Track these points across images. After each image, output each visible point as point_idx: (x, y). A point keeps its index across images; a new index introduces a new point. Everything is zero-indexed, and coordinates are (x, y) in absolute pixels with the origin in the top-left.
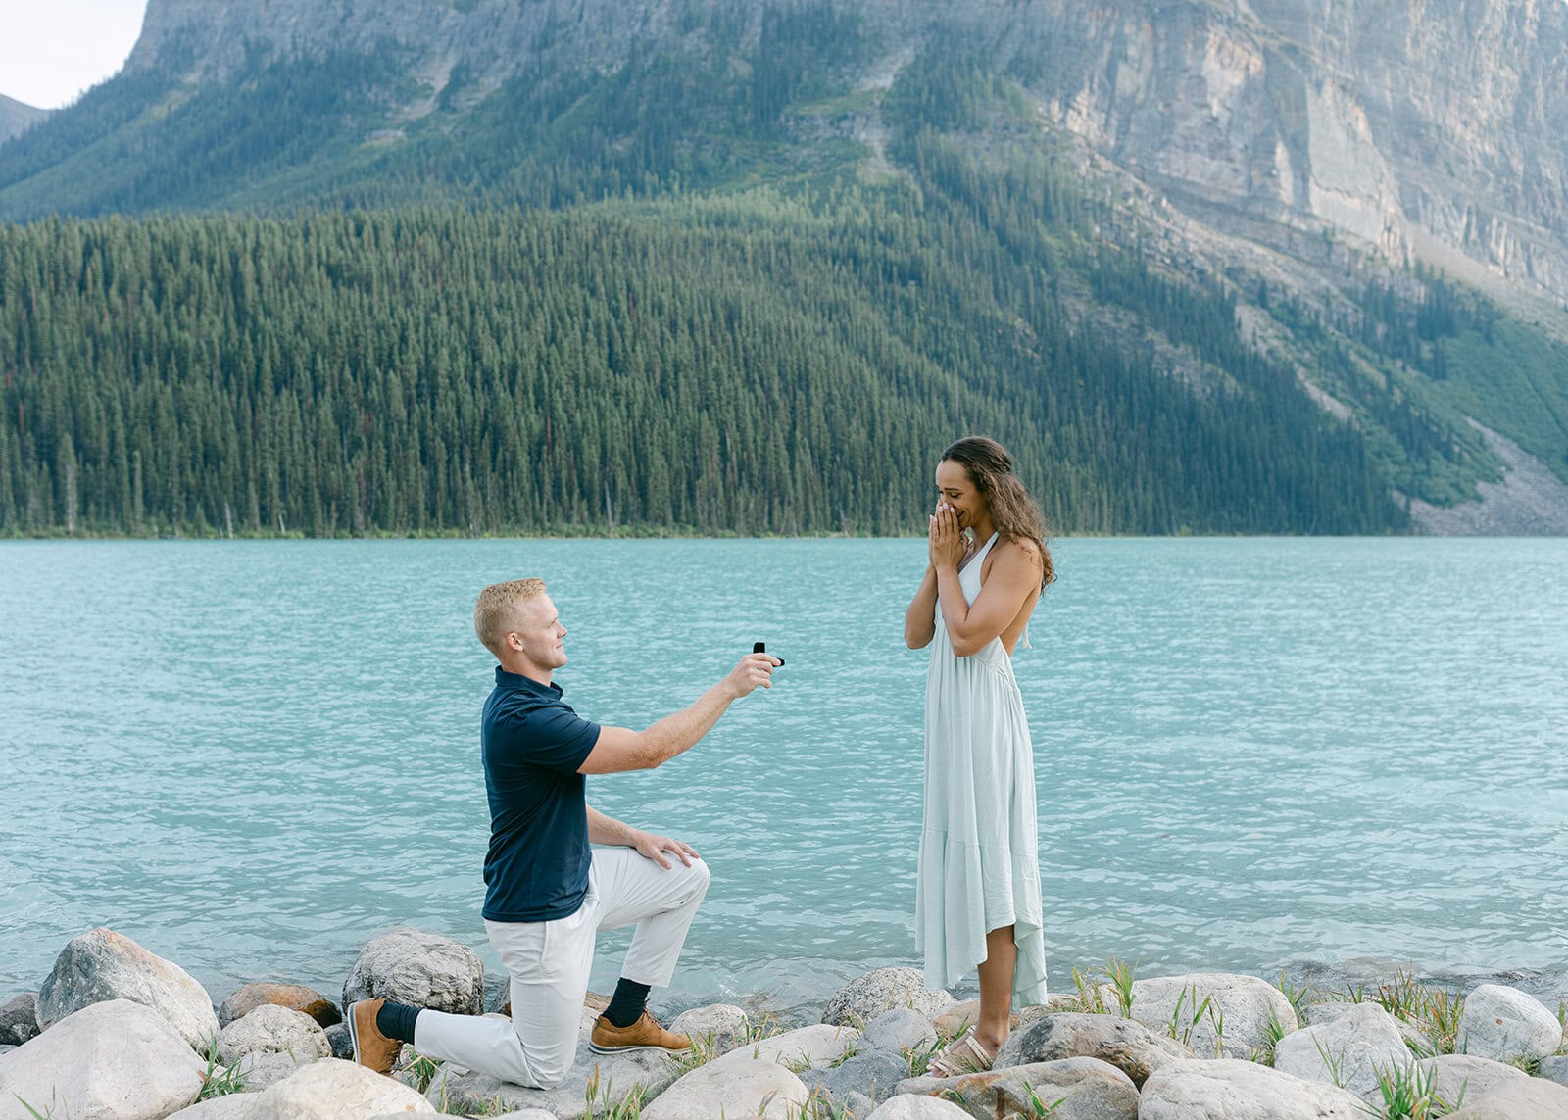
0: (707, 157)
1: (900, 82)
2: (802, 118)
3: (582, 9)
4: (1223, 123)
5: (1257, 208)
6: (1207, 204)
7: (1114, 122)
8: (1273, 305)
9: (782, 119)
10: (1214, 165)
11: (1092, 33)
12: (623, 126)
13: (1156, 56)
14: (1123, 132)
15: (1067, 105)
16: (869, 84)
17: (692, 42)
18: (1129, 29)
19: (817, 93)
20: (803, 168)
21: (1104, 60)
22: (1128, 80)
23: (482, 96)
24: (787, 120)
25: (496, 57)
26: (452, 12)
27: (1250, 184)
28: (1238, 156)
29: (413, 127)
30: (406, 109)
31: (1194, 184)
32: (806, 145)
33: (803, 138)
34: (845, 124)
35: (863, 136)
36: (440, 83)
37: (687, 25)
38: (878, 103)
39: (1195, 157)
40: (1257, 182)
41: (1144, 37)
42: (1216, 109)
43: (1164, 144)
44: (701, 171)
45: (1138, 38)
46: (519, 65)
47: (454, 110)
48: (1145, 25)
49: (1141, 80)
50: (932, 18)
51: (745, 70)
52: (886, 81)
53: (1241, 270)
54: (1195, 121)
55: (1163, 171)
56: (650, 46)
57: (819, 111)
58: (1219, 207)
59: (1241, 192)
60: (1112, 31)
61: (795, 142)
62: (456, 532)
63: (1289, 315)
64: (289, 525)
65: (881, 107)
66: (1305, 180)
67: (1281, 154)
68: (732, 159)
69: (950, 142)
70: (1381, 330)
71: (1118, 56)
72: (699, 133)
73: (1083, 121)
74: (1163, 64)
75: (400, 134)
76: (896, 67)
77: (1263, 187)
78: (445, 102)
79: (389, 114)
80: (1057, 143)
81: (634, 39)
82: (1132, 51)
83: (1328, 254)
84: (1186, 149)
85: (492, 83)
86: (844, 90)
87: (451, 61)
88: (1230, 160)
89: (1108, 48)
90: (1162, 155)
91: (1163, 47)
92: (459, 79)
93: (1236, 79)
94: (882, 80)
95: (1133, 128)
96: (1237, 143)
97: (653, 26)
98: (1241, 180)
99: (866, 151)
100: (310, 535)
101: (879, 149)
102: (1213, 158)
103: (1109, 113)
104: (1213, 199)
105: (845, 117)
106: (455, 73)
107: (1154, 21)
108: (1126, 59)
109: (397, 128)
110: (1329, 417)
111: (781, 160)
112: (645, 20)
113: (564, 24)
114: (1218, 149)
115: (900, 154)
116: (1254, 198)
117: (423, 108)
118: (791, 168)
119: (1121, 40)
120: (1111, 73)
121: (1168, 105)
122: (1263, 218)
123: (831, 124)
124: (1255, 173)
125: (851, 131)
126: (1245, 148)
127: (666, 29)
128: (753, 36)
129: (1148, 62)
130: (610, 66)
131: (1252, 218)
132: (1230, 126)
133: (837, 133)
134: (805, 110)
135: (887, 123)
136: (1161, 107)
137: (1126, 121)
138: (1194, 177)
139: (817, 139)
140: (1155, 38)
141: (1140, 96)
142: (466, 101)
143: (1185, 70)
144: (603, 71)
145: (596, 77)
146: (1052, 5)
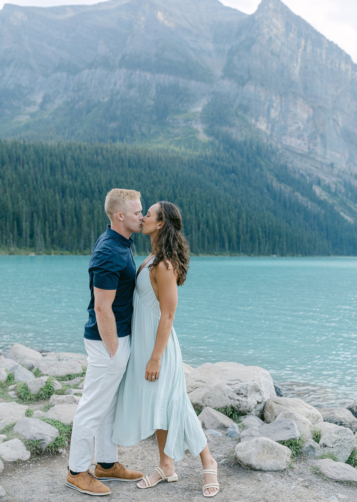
0: (143, 129)
1: (204, 110)
2: (175, 119)
3: (91, 80)
4: (302, 129)
5: (312, 156)
6: (297, 154)
7: (270, 126)
8: (322, 185)
9: (167, 119)
10: (299, 142)
11: (263, 98)
12: (113, 119)
13: (281, 107)
14: (272, 130)
15: (257, 120)
16: (194, 110)
17: (133, 93)
18: (274, 98)
19: (178, 112)
20: (177, 135)
21: (266, 107)
22: (274, 114)
23: (56, 107)
24: (169, 120)
25: (59, 93)
26: (41, 77)
27: (309, 148)
28: (306, 139)
29: (32, 115)
30: (28, 109)
31: (292, 147)
32: (177, 128)
33: (175, 126)
34: (189, 122)
35: (195, 127)
36: (39, 100)
37: (130, 87)
38: (198, 116)
39: (293, 139)
40: (312, 147)
41: (278, 101)
42: (300, 124)
43: (284, 134)
44: (143, 135)
45: (276, 101)
46: (68, 96)
47: (46, 110)
48: (278, 97)
49: (277, 114)
50: (212, 90)
51: (152, 103)
52: (199, 109)
53: (313, 174)
54: (293, 128)
55: (284, 143)
56: (118, 93)
57: (180, 118)
58: (300, 155)
59: (307, 150)
60: (269, 98)
61: (173, 127)
63: (327, 188)
65: (200, 117)
66: (325, 147)
67: (319, 140)
68: (152, 131)
69: (225, 129)
71: (271, 106)
72: (140, 122)
73: (262, 126)
74: (284, 109)
75: (28, 117)
76: (202, 105)
77: (313, 149)
78: (42, 106)
79: (22, 110)
81: (112, 90)
82: (275, 105)
83: (333, 170)
84: (291, 136)
85: (59, 102)
86: (186, 112)
87: (42, 94)
88: (304, 140)
89: (268, 103)
90: (283, 137)
91: (284, 104)
92: (46, 100)
93: (305, 116)
95: (276, 129)
96: (306, 135)
97: (118, 87)
98: (307, 147)
99: (197, 132)
101: (201, 131)
102: (299, 139)
103: (268, 123)
104: (299, 152)
105: (189, 120)
106: (44, 97)
107: (281, 96)
108: (273, 106)
109: (26, 114)
110: (346, 221)
111: (169, 132)
112: (115, 84)
113: (85, 84)
114: (300, 137)
115: (207, 132)
116: (310, 153)
117: (34, 109)
118: (173, 135)
119: (271, 101)
120: (269, 111)
121: (285, 122)
122: (314, 159)
123: (184, 122)
124: (311, 145)
125: (191, 124)
126: (308, 137)
127: (123, 88)
128: (153, 92)
129: (279, 108)
130: (103, 98)
131: (310, 158)
132: (304, 130)
133: (187, 125)
134: (175, 117)
135: (203, 123)
136: (283, 122)
137: (273, 126)
138: (293, 145)
139: (180, 127)
140: (281, 101)
141: (277, 119)
142: (51, 108)
143: (291, 112)
144: (101, 100)
145: (99, 102)
146: (250, 88)
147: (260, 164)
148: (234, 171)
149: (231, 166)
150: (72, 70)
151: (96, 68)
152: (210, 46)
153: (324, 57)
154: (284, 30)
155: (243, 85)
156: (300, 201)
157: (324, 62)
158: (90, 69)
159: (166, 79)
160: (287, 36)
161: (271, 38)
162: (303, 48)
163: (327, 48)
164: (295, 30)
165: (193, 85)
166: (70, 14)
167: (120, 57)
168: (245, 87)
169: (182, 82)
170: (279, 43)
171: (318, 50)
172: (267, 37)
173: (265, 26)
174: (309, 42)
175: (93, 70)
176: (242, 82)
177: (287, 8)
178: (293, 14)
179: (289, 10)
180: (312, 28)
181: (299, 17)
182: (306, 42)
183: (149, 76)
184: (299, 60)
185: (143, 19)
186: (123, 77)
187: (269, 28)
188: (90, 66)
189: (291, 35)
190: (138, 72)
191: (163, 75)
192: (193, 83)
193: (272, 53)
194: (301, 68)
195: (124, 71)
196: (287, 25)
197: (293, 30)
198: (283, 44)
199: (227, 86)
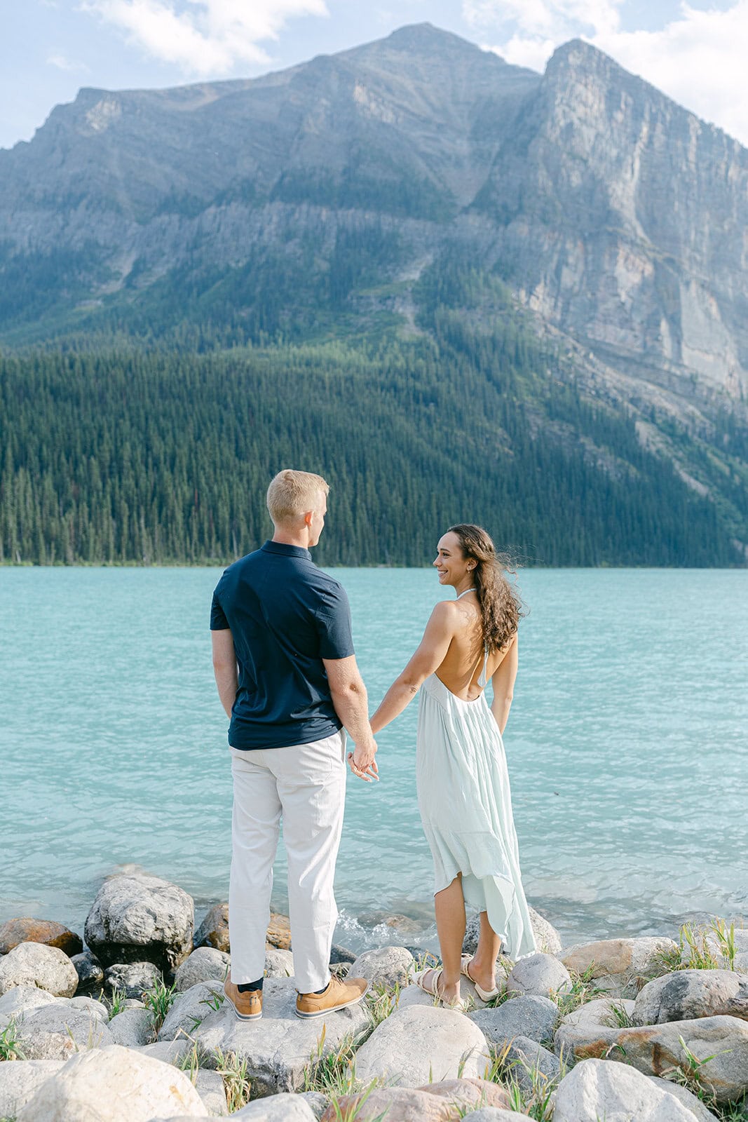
0: (300, 321)
1: (424, 276)
2: (361, 298)
3: (219, 225)
4: (628, 306)
5: (650, 360)
6: (618, 357)
7: (560, 304)
8: (659, 421)
9: (349, 298)
10: (622, 333)
11: (546, 248)
12: (246, 301)
13: (586, 263)
14: (565, 311)
15: (530, 293)
16: (404, 277)
17: (292, 247)
18: (569, 246)
19: (371, 282)
20: (362, 329)
21: (553, 265)
22: (569, 278)
23: (153, 279)
24: (352, 299)
25: (163, 254)
26: (135, 225)
27: (644, 345)
28: (638, 327)
29: (108, 299)
30: (104, 287)
31: (610, 344)
32: (364, 315)
33: (362, 311)
34: (389, 302)
35: (401, 310)
36: (126, 270)
37: (288, 236)
38: (410, 289)
39: (610, 328)
40: (649, 344)
41: (578, 251)
42: (624, 298)
43: (591, 319)
44: (297, 330)
45: (575, 252)
46: (178, 260)
47: (135, 288)
48: (579, 243)
49: (577, 279)
50: (444, 236)
51: (325, 266)
52: (416, 276)
53: (639, 399)
54: (611, 305)
55: (590, 336)
56: (264, 249)
57: (373, 293)
58: (625, 359)
59: (640, 350)
60: (559, 246)
61: (357, 313)
62: (134, 562)
63: (668, 428)
64: (23, 557)
65: (412, 291)
66: (679, 343)
67: (664, 326)
68: (316, 323)
69: (456, 315)
70: (726, 438)
71: (562, 263)
72: (294, 307)
73: (540, 303)
74: (590, 269)
75: (99, 303)
76: (422, 267)
77: (653, 347)
78: (130, 283)
79: (92, 290)
80: (524, 317)
81: (254, 245)
82: (571, 260)
83: (694, 390)
84: (605, 322)
85: (161, 271)
86: (389, 281)
87: (134, 257)
88: (632, 329)
89: (556, 258)
90: (590, 325)
91: (590, 257)
92: (138, 269)
93: (636, 279)
94: (413, 274)
95: (572, 308)
96: (637, 319)
97: (265, 237)
98: (639, 342)
99: (403, 320)
100: (37, 564)
101: (410, 318)
102: (622, 328)
103: (556, 299)
104: (623, 354)
105: (389, 298)
106: (136, 265)
107: (585, 240)
108: (567, 264)
109: (97, 299)
110: (694, 493)
111: (348, 324)
112: (261, 233)
113: (208, 234)
114: (625, 323)
115: (424, 322)
116: (647, 354)
117: (115, 286)
118: (354, 330)
119: (563, 252)
120: (558, 273)
121: (593, 294)
122: (653, 366)
123: (380, 302)
124: (648, 338)
125: (393, 307)
126: (642, 322)
127: (274, 239)
128: (330, 244)
129: (581, 267)
130: (238, 262)
131: (646, 366)
132: (632, 308)
133: (384, 308)
134: (363, 293)
135: (416, 302)
136: (589, 295)
137: (567, 304)
138: (610, 340)
139: (371, 311)
140: (586, 252)
141: (576, 288)
142: (143, 282)
143: (604, 273)
144: (233, 265)
145: (228, 268)
146: (521, 229)
147: (513, 382)
150: (187, 207)
151: (228, 204)
152: (463, 147)
153: (692, 157)
154: (603, 106)
155: (507, 223)
157: (693, 166)
158: (219, 205)
159: (358, 218)
160: (611, 118)
161: (571, 125)
162: (645, 140)
163: (698, 138)
164: (626, 105)
165: (411, 227)
166: (210, 98)
167: (276, 180)
168: (510, 227)
169: (388, 222)
170: (588, 133)
171: (679, 144)
172: (562, 123)
173: (557, 102)
174: (659, 127)
175: (223, 208)
176: (505, 217)
177: (612, 61)
178: (626, 72)
179: (617, 64)
180: (666, 98)
181: (637, 77)
182: (652, 127)
183: (325, 213)
184: (637, 165)
185: (324, 101)
186: (275, 219)
187: (568, 105)
188: (221, 198)
189: (619, 116)
190: (304, 207)
191: (352, 211)
192: (411, 223)
193: (573, 156)
194: (641, 180)
195: (278, 205)
196: (612, 100)
197: (623, 106)
198: (598, 136)
199: (474, 226)
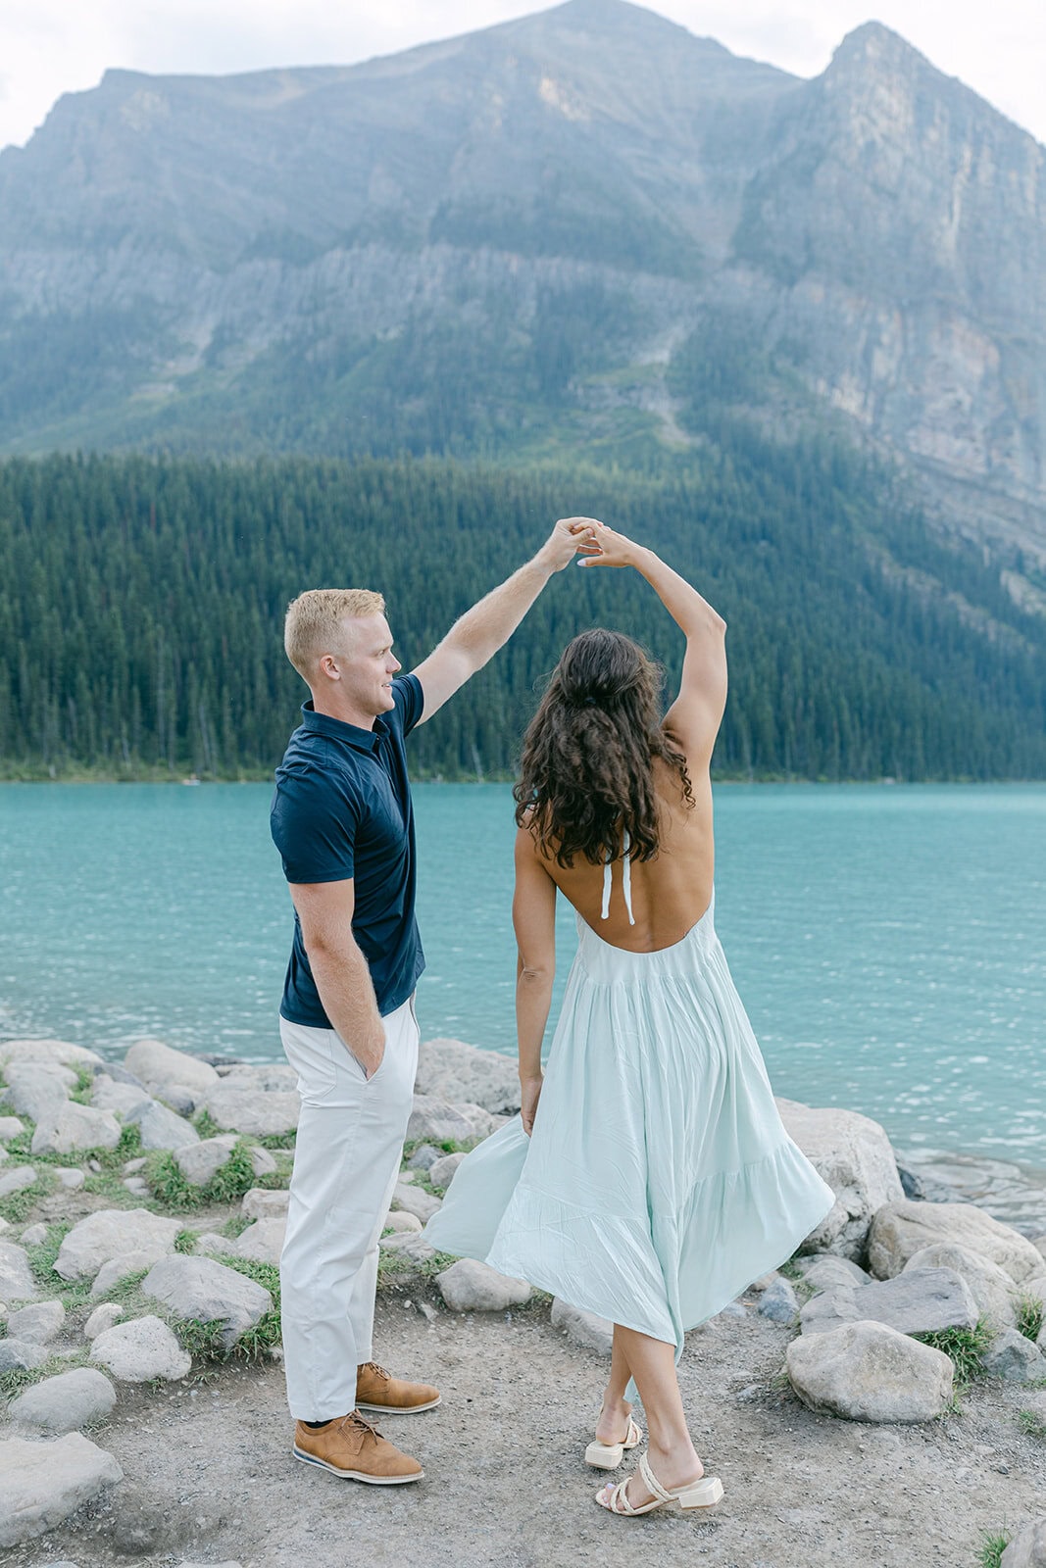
0: (501, 418)
1: (677, 357)
2: (591, 387)
3: (351, 278)
4: (966, 406)
5: (997, 485)
6: (953, 480)
7: (871, 402)
8: (1029, 572)
9: (570, 386)
10: (958, 444)
11: (849, 320)
12: (413, 388)
13: (905, 344)
14: (878, 412)
15: (832, 385)
16: (647, 358)
17: (471, 313)
18: (882, 318)
19: (601, 365)
20: (598, 433)
21: (860, 346)
22: (883, 365)
23: (251, 357)
24: (576, 388)
25: (260, 319)
26: (208, 274)
27: (989, 462)
28: (979, 436)
29: (185, 383)
30: (171, 364)
31: (939, 461)
32: (598, 411)
33: (593, 405)
34: (634, 394)
35: (651, 407)
36: (203, 340)
37: (463, 295)
38: (661, 375)
39: (942, 438)
40: (996, 461)
41: (894, 326)
42: (961, 394)
43: (914, 424)
44: (500, 432)
45: (890, 327)
46: (286, 327)
47: (222, 368)
48: (896, 315)
49: (893, 364)
50: (699, 299)
51: (526, 340)
52: (663, 356)
53: (1000, 540)
54: (941, 404)
55: (914, 448)
56: (427, 314)
57: (607, 381)
58: (963, 482)
59: (981, 470)
60: (868, 318)
61: (587, 409)
65: (666, 378)
67: (1017, 439)
68: (526, 423)
69: (739, 412)
71: (873, 342)
72: (490, 398)
73: (849, 400)
74: (912, 351)
75: (171, 388)
76: (670, 343)
77: (1002, 466)
78: (212, 357)
79: (154, 369)
80: (831, 419)
81: (411, 307)
82: (885, 339)
84: (934, 429)
85: (258, 343)
86: (624, 363)
87: (211, 322)
88: (973, 440)
89: (864, 335)
90: (912, 433)
91: (911, 335)
92: (224, 339)
93: (977, 369)
94: (660, 355)
95: (888, 408)
96: (979, 425)
97: (427, 296)
98: (981, 459)
99: (658, 421)
101: (669, 418)
102: (957, 437)
103: (866, 392)
104: (959, 474)
105: (632, 388)
106: (218, 332)
107: (903, 312)
108: (880, 344)
109: (167, 381)
111: (574, 425)
112: (419, 289)
113: (333, 290)
114: (961, 430)
115: (686, 422)
116: (991, 477)
117: (188, 365)
118: (587, 433)
119: (875, 328)
120: (867, 356)
121: (917, 388)
122: (1003, 493)
123: (620, 393)
124: (994, 453)
125: (639, 400)
126: (985, 431)
127: (442, 299)
128: (529, 308)
129: (898, 348)
130: (386, 331)
131: (993, 493)
132: (972, 408)
133: (626, 402)
134: (592, 379)
135: (673, 395)
136: (910, 390)
137: (881, 401)
138: (940, 455)
139: (607, 407)
140: (904, 327)
141: (892, 380)
142: (237, 361)
143: (934, 357)
144: (380, 335)
145: (374, 341)
146: (812, 292)
148: (766, 533)
149: (757, 520)
150: (295, 251)
151: (364, 244)
152: (694, 173)
153: (1030, 196)
154: (910, 120)
155: (791, 282)
156: (962, 618)
157: (1032, 210)
158: (349, 247)
159: (565, 271)
160: (921, 137)
161: (871, 146)
162: (967, 170)
163: (1038, 170)
164: (942, 118)
165: (644, 284)
166: (291, 92)
167: (432, 212)
168: (797, 289)
169: (613, 279)
170: (895, 158)
171: (1013, 177)
172: (861, 142)
173: (853, 110)
174: (986, 152)
175: (355, 250)
176: (787, 275)
177: (920, 55)
178: (938, 72)
179: (926, 60)
180: (994, 112)
181: (955, 80)
182: (977, 153)
183: (516, 263)
184: (957, 207)
185: (498, 100)
186: (441, 269)
187: (867, 114)
188: (348, 239)
189: (933, 135)
190: (484, 253)
191: (556, 261)
192: (644, 281)
193: (877, 188)
194: (961, 229)
195: (444, 250)
196: (921, 107)
197: (937, 120)
198: (907, 160)
199: (743, 286)
